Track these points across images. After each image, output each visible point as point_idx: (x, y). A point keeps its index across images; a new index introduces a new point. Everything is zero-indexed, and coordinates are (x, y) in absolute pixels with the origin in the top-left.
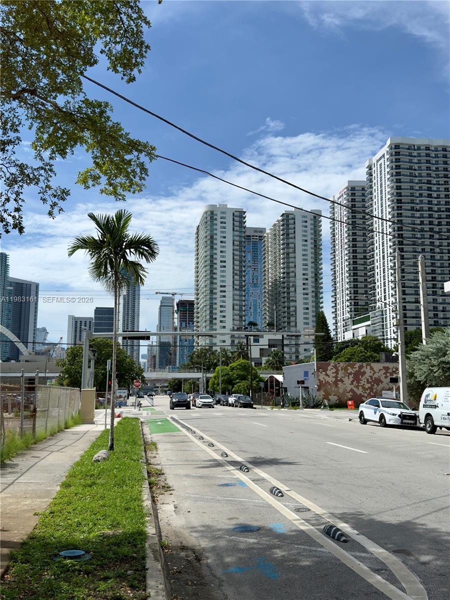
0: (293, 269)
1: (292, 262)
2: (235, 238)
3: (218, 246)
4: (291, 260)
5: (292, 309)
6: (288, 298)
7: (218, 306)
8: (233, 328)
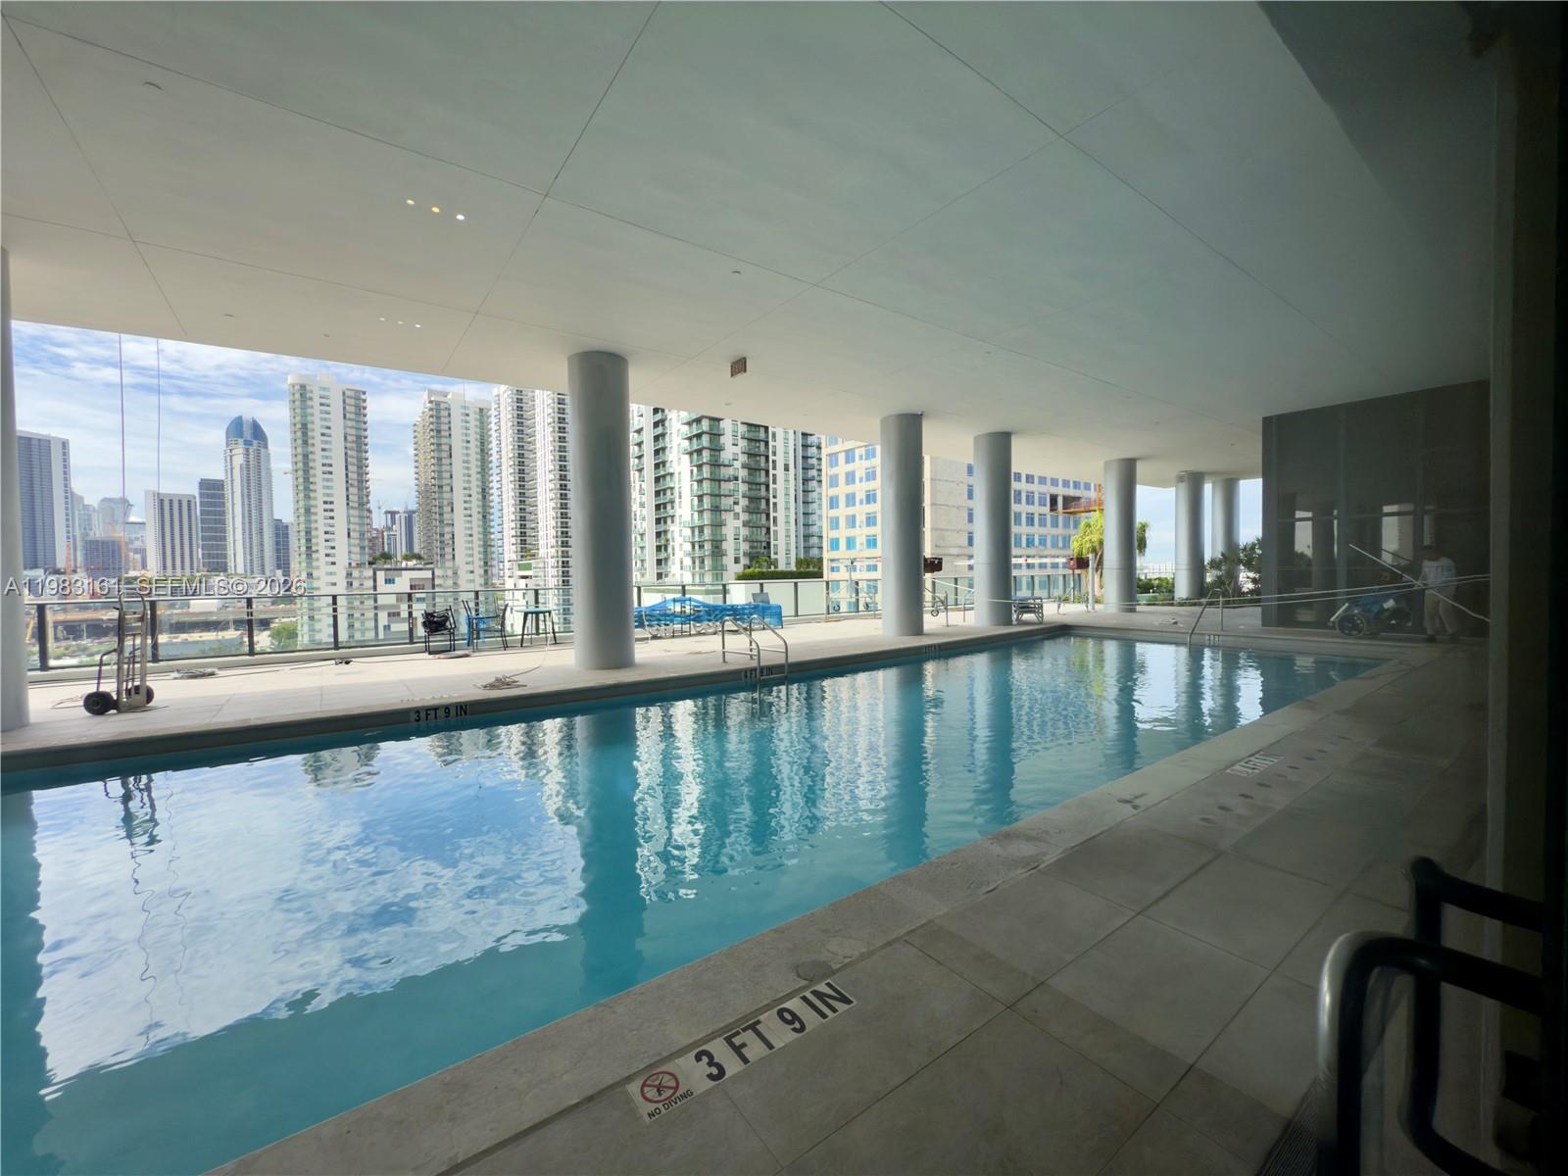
0: (449, 481)
1: (446, 471)
2: (348, 429)
3: (317, 441)
4: (444, 468)
5: (447, 537)
6: (441, 522)
7: (320, 533)
8: (350, 564)
